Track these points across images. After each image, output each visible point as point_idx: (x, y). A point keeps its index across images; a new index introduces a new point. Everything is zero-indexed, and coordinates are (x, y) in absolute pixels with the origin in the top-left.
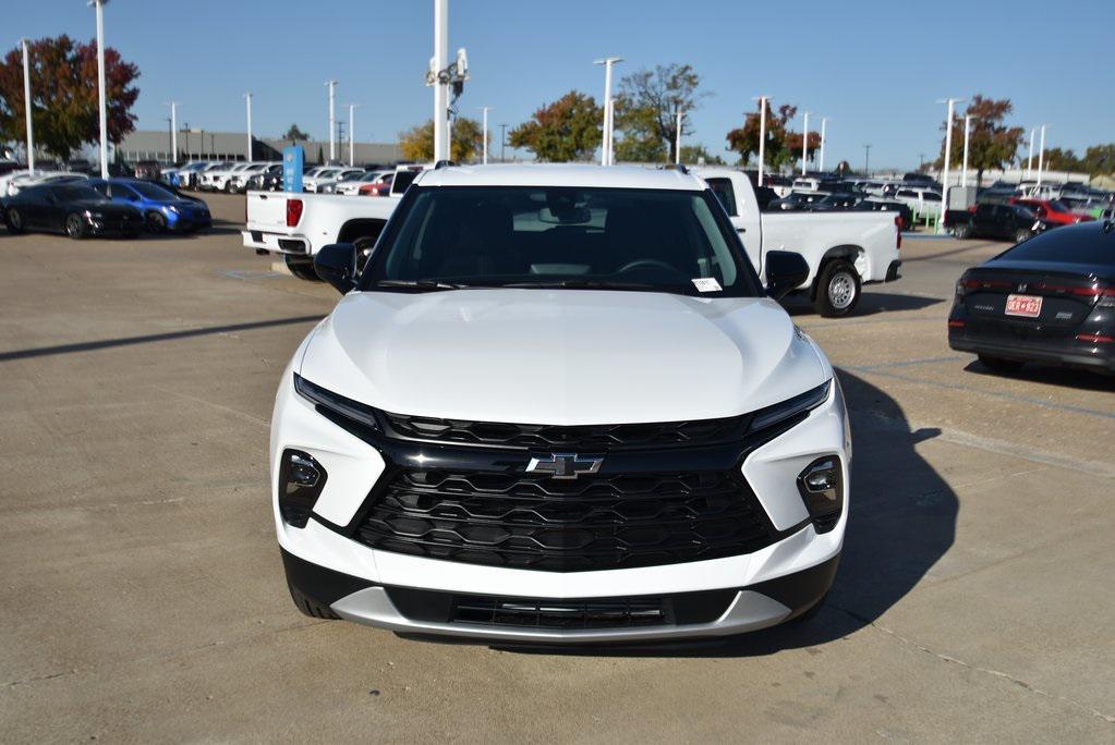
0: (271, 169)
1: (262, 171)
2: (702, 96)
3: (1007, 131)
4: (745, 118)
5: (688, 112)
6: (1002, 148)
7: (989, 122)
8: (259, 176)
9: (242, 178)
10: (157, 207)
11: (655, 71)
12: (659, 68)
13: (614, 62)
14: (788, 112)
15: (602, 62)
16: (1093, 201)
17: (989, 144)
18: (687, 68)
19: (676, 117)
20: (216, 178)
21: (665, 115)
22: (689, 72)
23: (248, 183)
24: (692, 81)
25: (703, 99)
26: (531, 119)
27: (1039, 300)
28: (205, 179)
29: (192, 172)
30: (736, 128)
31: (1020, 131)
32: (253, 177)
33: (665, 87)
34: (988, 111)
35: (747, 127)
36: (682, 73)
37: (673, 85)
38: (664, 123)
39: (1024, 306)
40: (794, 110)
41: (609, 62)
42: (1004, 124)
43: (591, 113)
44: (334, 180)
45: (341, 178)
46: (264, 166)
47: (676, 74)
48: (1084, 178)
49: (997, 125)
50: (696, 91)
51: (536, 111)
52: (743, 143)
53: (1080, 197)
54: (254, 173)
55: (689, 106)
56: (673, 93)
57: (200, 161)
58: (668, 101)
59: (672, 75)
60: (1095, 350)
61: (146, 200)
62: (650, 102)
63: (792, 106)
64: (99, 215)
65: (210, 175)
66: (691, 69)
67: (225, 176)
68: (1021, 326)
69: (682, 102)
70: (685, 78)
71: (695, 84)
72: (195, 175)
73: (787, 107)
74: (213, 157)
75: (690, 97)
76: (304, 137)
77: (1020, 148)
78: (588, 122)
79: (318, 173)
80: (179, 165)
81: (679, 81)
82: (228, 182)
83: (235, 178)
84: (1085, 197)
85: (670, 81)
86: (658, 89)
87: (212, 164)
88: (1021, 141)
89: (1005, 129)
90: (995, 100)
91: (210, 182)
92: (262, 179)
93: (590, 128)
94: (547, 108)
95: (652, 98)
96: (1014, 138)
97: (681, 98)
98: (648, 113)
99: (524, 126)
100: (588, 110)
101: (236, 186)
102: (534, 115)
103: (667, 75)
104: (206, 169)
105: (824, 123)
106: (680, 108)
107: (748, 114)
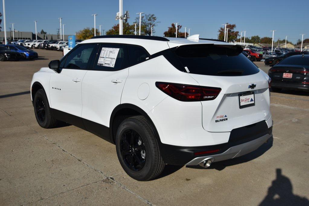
0: (45, 42)
1: (42, 43)
2: (157, 22)
3: (235, 32)
4: (168, 29)
5: (154, 27)
6: (234, 37)
7: (230, 30)
8: (42, 44)
9: (36, 44)
10: (23, 52)
11: (145, 16)
12: (146, 15)
13: (142, 14)
14: (179, 27)
15: (138, 13)
16: (259, 50)
17: (231, 36)
18: (153, 15)
19: (150, 28)
20: (29, 44)
21: (147, 28)
22: (153, 16)
23: (38, 45)
24: (154, 19)
25: (158, 23)
26: (112, 29)
27: (292, 74)
28: (25, 45)
29: (21, 43)
30: (166, 31)
31: (238, 32)
32: (40, 44)
33: (147, 20)
34: (231, 27)
35: (169, 31)
36: (152, 16)
37: (150, 20)
38: (147, 30)
39: (287, 75)
40: (181, 27)
41: (140, 14)
42: (234, 31)
43: (128, 27)
44: (64, 45)
45: (66, 44)
46: (42, 41)
47: (150, 17)
48: (252, 44)
49: (232, 31)
50: (156, 21)
51: (113, 27)
52: (168, 35)
53: (255, 49)
54: (40, 43)
55: (154, 25)
56: (149, 22)
57: (23, 40)
58: (148, 24)
59: (149, 17)
60: (305, 86)
61: (20, 50)
62: (143, 24)
63: (180, 26)
64: (9, 55)
65: (27, 44)
66: (154, 15)
67: (31, 44)
68: (287, 80)
69: (152, 24)
70: (152, 18)
71: (156, 19)
72: (22, 44)
73: (179, 26)
74: (27, 39)
75: (154, 23)
76: (45, 33)
77: (238, 37)
78: (127, 29)
79: (59, 43)
80: (16, 41)
81: (151, 19)
82: (32, 46)
83: (34, 44)
84: (257, 49)
85: (149, 19)
86: (146, 21)
87: (26, 40)
88: (238, 35)
89: (234, 32)
90: (232, 24)
91: (27, 45)
92: (43, 44)
93: (128, 31)
94: (116, 25)
95: (144, 23)
96: (237, 34)
97: (152, 23)
98: (143, 27)
99: (110, 30)
100: (127, 26)
101: (35, 46)
102: (113, 28)
103: (148, 17)
104: (25, 42)
105: (189, 30)
106: (151, 26)
107: (169, 28)
